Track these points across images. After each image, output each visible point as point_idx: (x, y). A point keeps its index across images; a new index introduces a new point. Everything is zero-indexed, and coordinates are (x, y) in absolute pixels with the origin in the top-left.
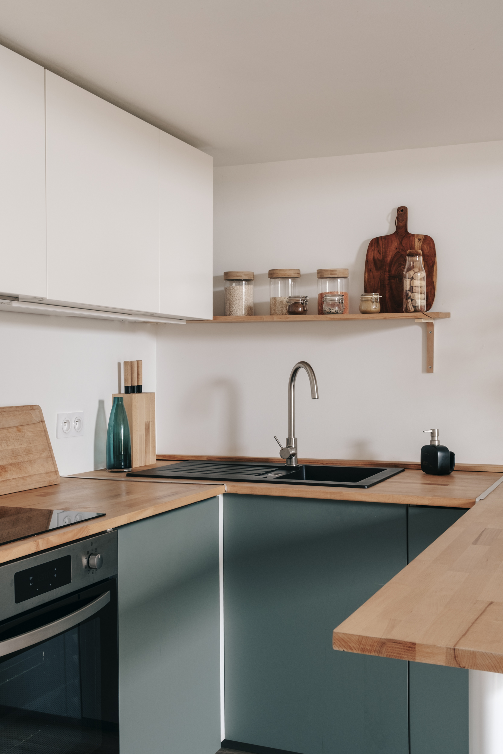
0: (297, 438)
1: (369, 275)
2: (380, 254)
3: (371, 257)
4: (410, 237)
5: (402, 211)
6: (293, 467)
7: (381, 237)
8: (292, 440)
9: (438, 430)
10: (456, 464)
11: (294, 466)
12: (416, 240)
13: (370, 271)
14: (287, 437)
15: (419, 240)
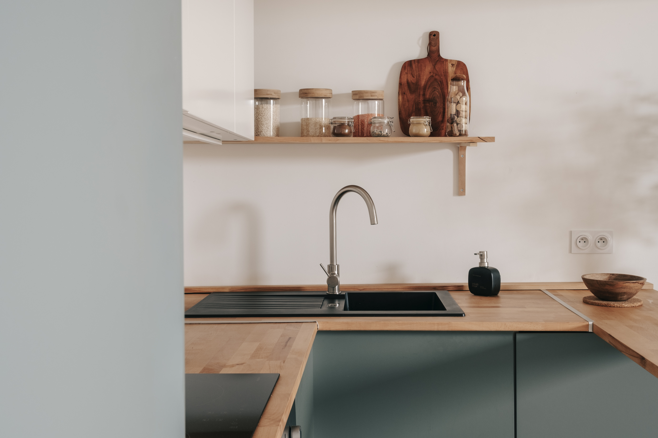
0: (339, 265)
1: (403, 98)
2: (413, 77)
3: (404, 81)
4: (443, 62)
5: (434, 35)
6: (336, 295)
7: (414, 60)
8: (335, 267)
9: (487, 252)
10: (502, 283)
11: (338, 293)
12: (450, 65)
13: (404, 93)
14: (329, 263)
15: (453, 65)
